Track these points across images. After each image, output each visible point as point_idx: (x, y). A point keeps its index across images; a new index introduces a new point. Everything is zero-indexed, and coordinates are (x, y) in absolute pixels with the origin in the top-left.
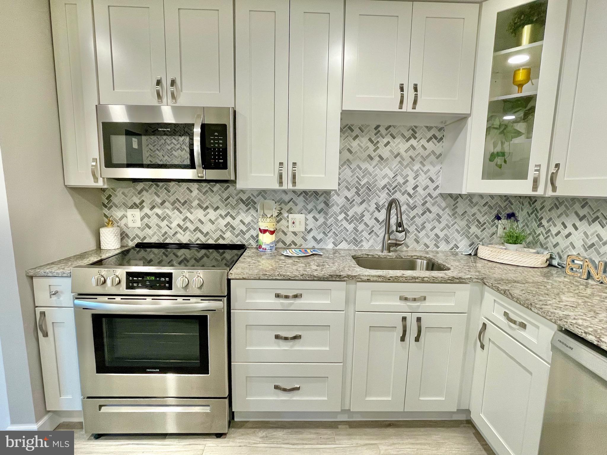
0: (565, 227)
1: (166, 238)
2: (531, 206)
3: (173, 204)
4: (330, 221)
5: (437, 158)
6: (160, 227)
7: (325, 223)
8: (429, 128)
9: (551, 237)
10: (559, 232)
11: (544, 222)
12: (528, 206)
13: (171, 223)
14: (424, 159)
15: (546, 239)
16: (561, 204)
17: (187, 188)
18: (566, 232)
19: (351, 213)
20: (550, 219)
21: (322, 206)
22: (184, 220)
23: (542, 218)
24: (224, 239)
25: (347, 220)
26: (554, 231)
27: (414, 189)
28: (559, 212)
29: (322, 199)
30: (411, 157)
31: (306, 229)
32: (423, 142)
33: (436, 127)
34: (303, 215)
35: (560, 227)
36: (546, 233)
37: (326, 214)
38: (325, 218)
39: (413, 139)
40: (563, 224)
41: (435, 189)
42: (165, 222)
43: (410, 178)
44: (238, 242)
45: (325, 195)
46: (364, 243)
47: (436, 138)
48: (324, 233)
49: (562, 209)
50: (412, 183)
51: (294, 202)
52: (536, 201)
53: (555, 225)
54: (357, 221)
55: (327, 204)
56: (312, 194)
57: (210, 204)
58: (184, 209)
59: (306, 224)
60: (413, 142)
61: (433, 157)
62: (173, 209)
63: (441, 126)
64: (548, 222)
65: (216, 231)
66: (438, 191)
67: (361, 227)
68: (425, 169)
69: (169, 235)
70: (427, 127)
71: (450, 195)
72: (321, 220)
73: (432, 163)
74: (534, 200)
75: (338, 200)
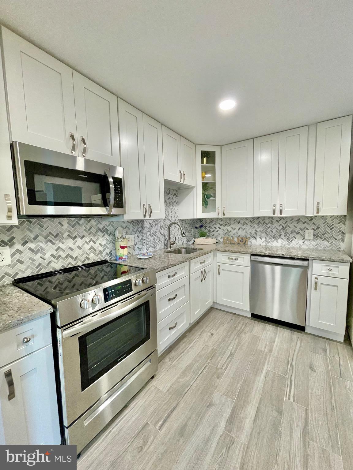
0: (216, 229)
1: (41, 269)
2: (201, 222)
3: (46, 238)
4: (144, 237)
5: (177, 203)
6: (34, 260)
7: (142, 238)
8: (174, 190)
9: (211, 233)
10: (214, 231)
11: (207, 228)
12: (200, 222)
13: (45, 254)
14: (173, 204)
15: (209, 234)
16: (213, 221)
17: (58, 223)
18: (217, 230)
19: (152, 232)
20: (210, 226)
21: (140, 229)
22: (56, 250)
23: (206, 226)
24: (89, 259)
25: (151, 236)
26: (212, 230)
27: (171, 218)
28: (213, 224)
29: (140, 225)
30: (169, 203)
31: (134, 243)
32: (172, 195)
33: (175, 190)
34: (133, 235)
35: (214, 229)
36: (209, 232)
37: (142, 233)
38: (142, 235)
39: (169, 194)
40: (215, 227)
41: (177, 217)
42: (39, 255)
43: (170, 213)
44: (98, 260)
45: (141, 222)
46: (157, 247)
47: (176, 195)
48: (142, 244)
49: (214, 222)
50: (170, 214)
51: (128, 228)
52: (203, 220)
53: (212, 228)
54: (154, 235)
55: (143, 228)
56: (136, 223)
57: (77, 234)
58: (57, 240)
59: (134, 241)
60: (169, 195)
61: (175, 203)
62: (46, 242)
63: (177, 189)
64: (209, 227)
65: (83, 254)
66: (178, 218)
67: (156, 238)
68: (174, 208)
69: (43, 266)
70: (173, 189)
71: (181, 219)
72: (141, 237)
73: (175, 206)
74: (202, 220)
75: (146, 225)
